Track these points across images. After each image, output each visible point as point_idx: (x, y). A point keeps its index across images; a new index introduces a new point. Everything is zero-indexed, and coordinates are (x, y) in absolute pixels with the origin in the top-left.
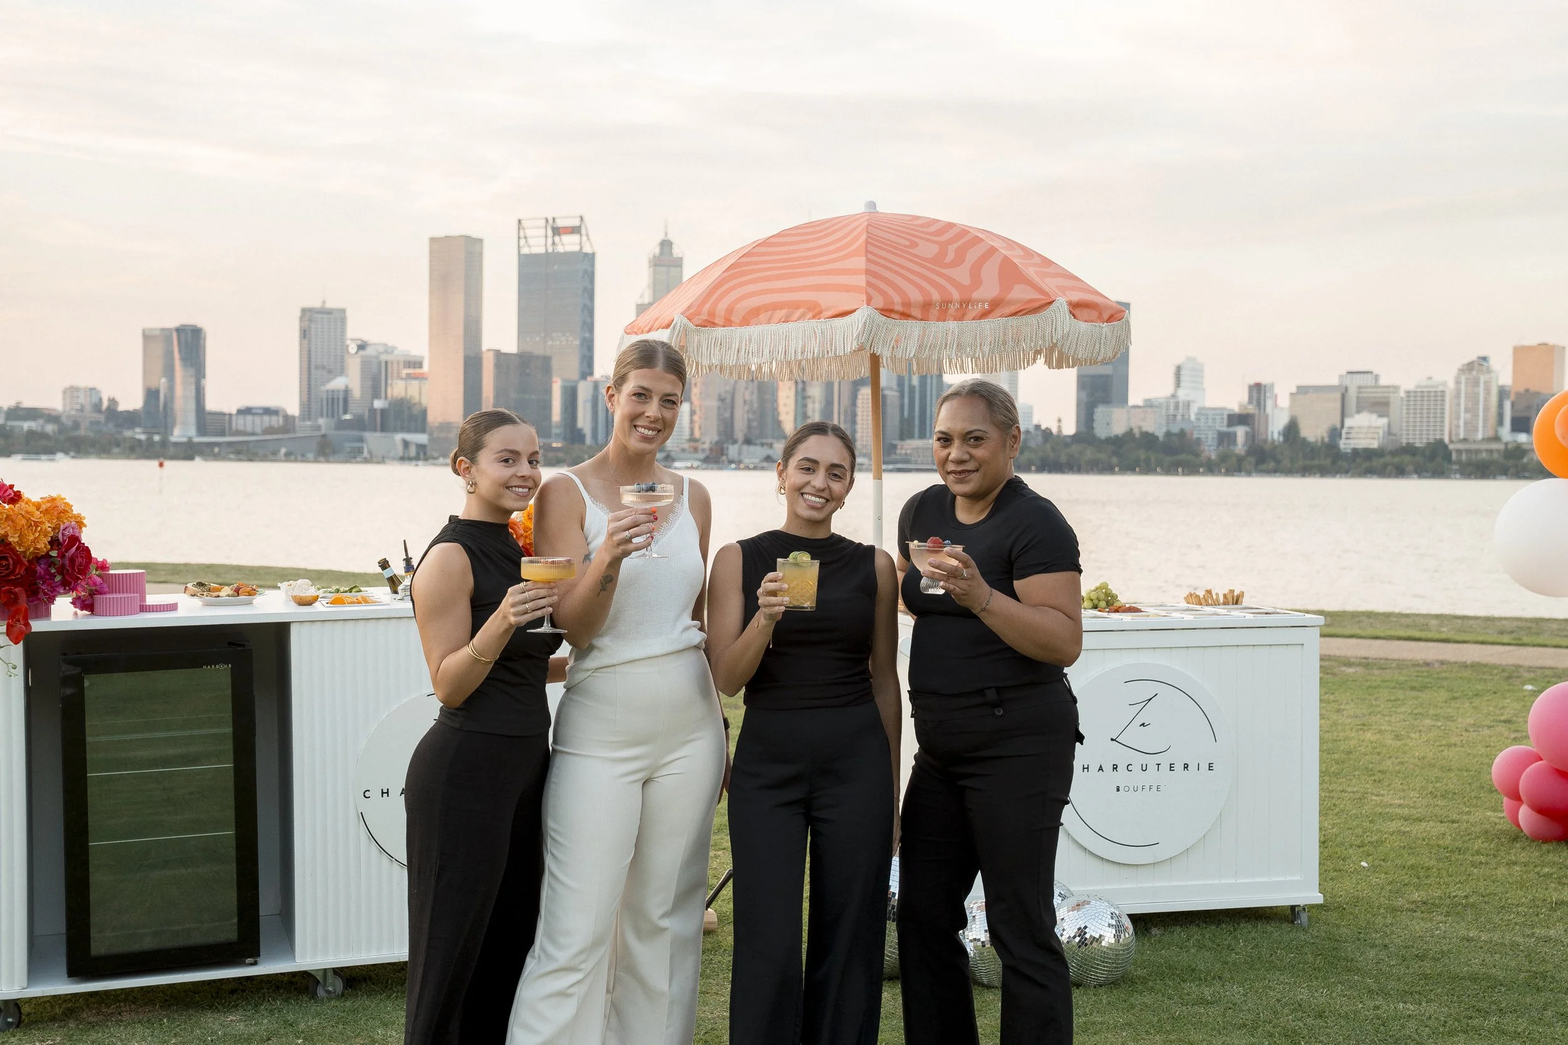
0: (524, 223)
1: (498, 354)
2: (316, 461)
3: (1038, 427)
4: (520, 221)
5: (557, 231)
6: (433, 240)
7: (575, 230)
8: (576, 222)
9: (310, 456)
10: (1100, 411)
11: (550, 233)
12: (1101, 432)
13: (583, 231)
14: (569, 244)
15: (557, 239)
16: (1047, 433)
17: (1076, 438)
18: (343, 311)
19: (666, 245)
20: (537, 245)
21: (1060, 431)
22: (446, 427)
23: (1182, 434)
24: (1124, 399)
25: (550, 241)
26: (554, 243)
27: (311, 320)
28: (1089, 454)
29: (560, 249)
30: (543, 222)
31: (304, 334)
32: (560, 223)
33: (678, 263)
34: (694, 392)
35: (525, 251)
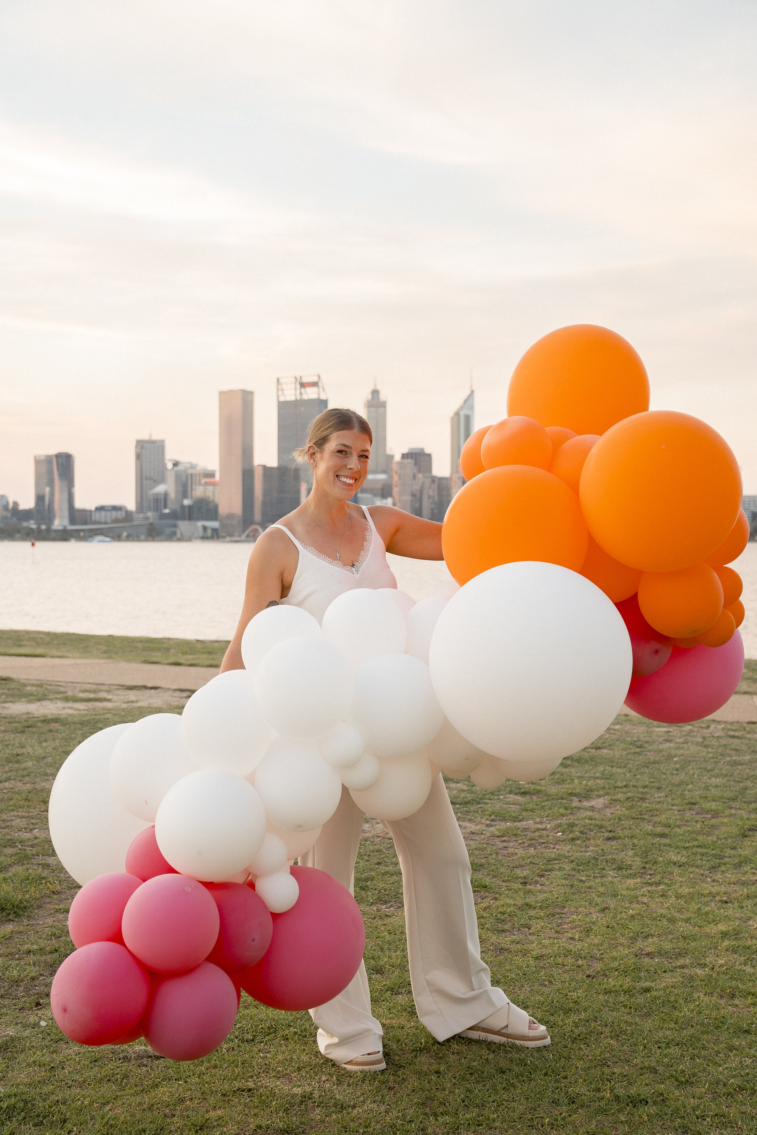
0: (281, 381)
1: (265, 468)
2: (146, 540)
4: (278, 379)
5: (303, 385)
6: (221, 393)
7: (315, 384)
8: (315, 379)
9: (143, 537)
11: (298, 386)
13: (320, 384)
14: (311, 394)
15: (303, 390)
18: (163, 441)
19: (375, 393)
20: (290, 395)
22: (231, 516)
25: (298, 392)
26: (301, 394)
27: (142, 448)
29: (305, 397)
30: (293, 380)
31: (138, 457)
32: (305, 380)
33: (383, 405)
34: (396, 491)
35: (282, 399)
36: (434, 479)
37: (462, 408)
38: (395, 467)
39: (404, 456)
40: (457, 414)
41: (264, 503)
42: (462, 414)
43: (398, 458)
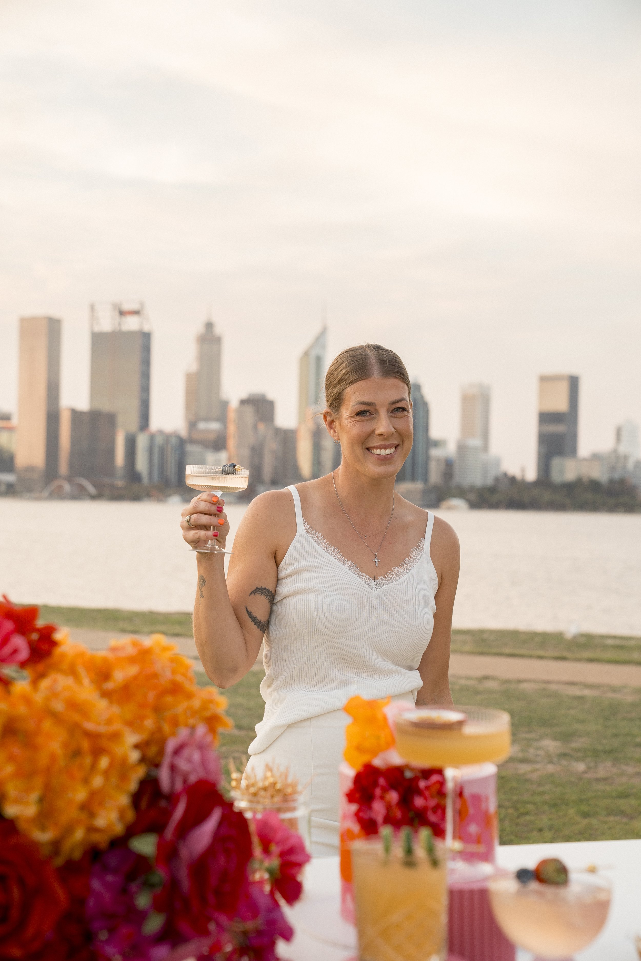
0: (95, 307)
1: (73, 412)
3: (505, 475)
4: (92, 305)
5: (122, 313)
6: (22, 320)
7: (136, 313)
8: (136, 307)
10: (556, 462)
11: (117, 313)
12: (556, 477)
13: (143, 313)
15: (122, 319)
16: (513, 480)
17: (537, 483)
19: (209, 326)
20: (107, 324)
21: (523, 476)
22: (30, 469)
23: (622, 482)
24: (573, 452)
25: (116, 321)
26: (120, 324)
28: (547, 496)
29: (125, 328)
30: (111, 307)
32: (127, 307)
33: (217, 340)
34: (231, 443)
35: (97, 329)
36: (278, 432)
37: (312, 347)
38: (232, 415)
39: (243, 402)
40: (306, 354)
41: (73, 454)
42: (313, 353)
43: (234, 404)
